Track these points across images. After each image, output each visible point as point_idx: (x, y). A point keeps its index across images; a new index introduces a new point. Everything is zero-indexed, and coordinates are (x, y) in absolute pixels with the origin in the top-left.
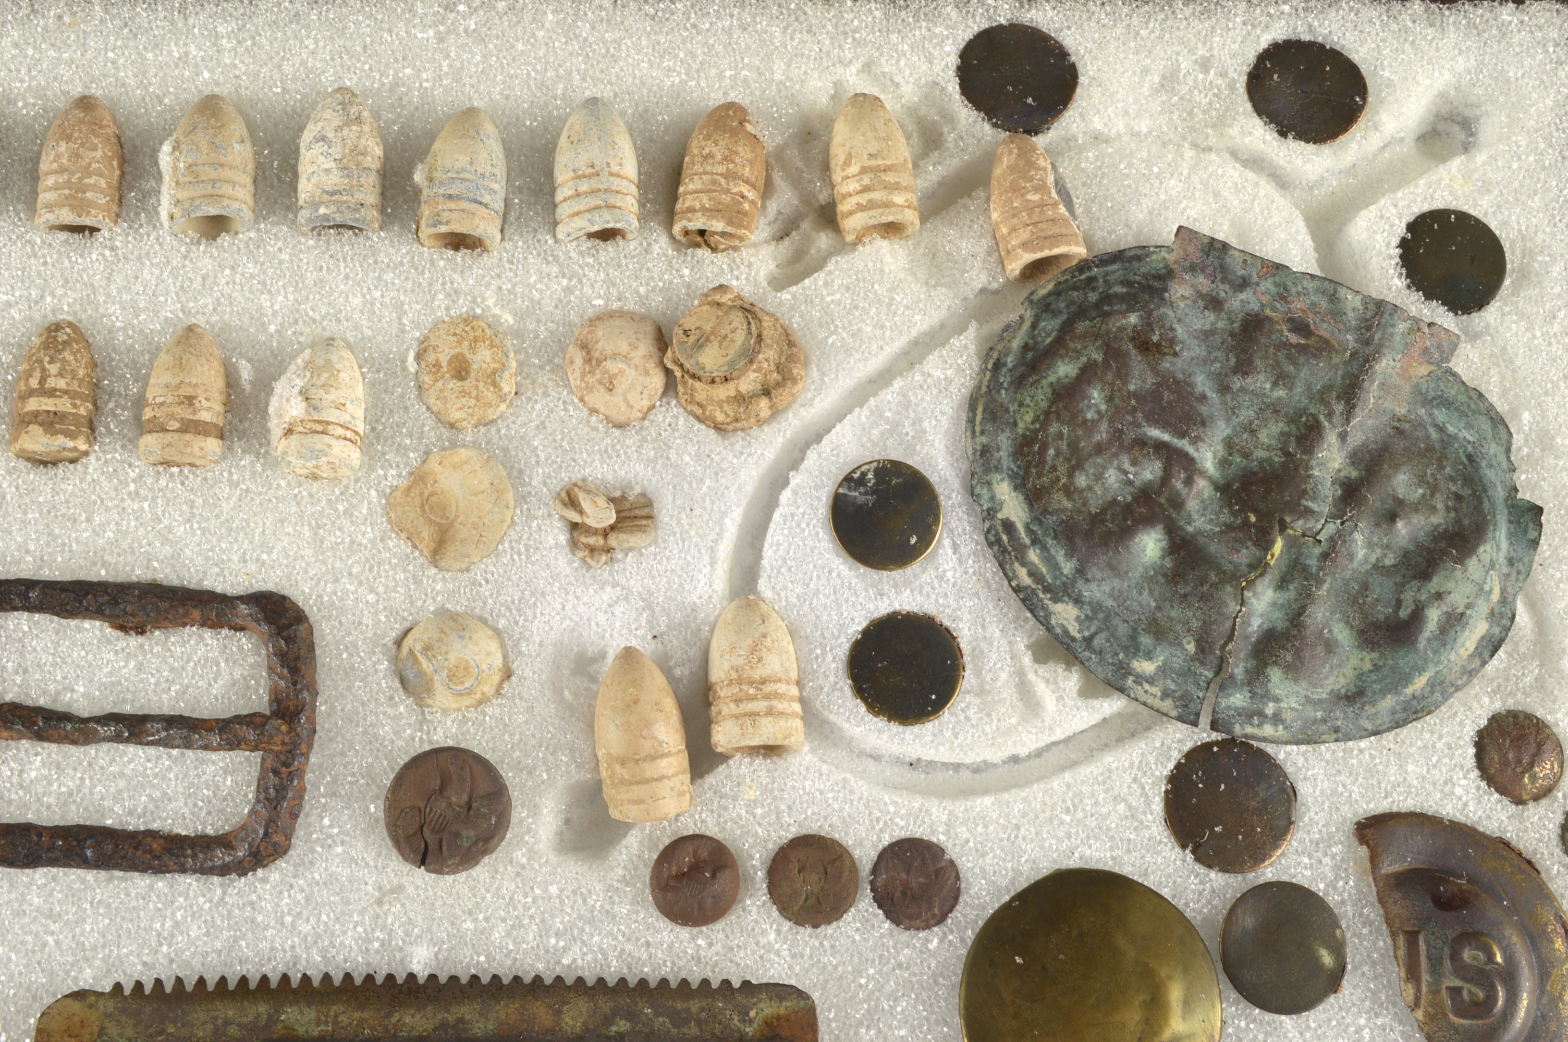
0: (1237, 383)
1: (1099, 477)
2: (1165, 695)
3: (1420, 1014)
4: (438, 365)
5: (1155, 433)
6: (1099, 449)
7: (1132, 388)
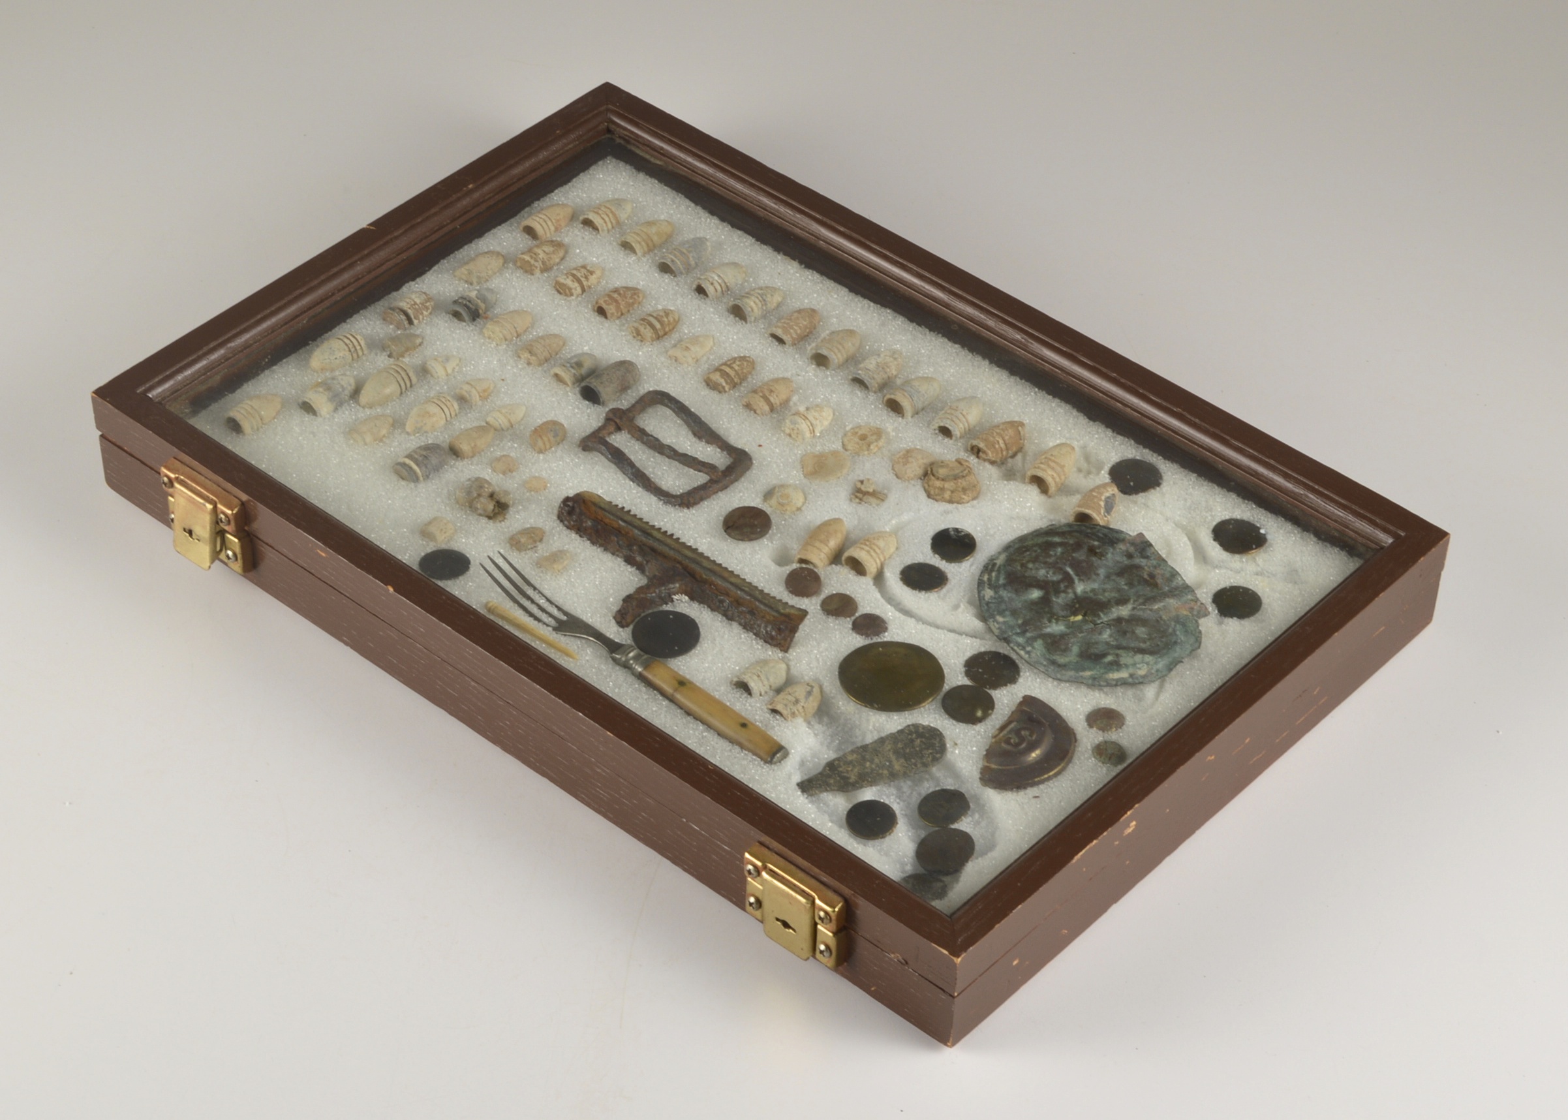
0: (1114, 577)
1: (1037, 569)
2: (999, 628)
3: (994, 740)
4: (857, 433)
5: (1069, 570)
6: (1045, 563)
7: (1074, 555)
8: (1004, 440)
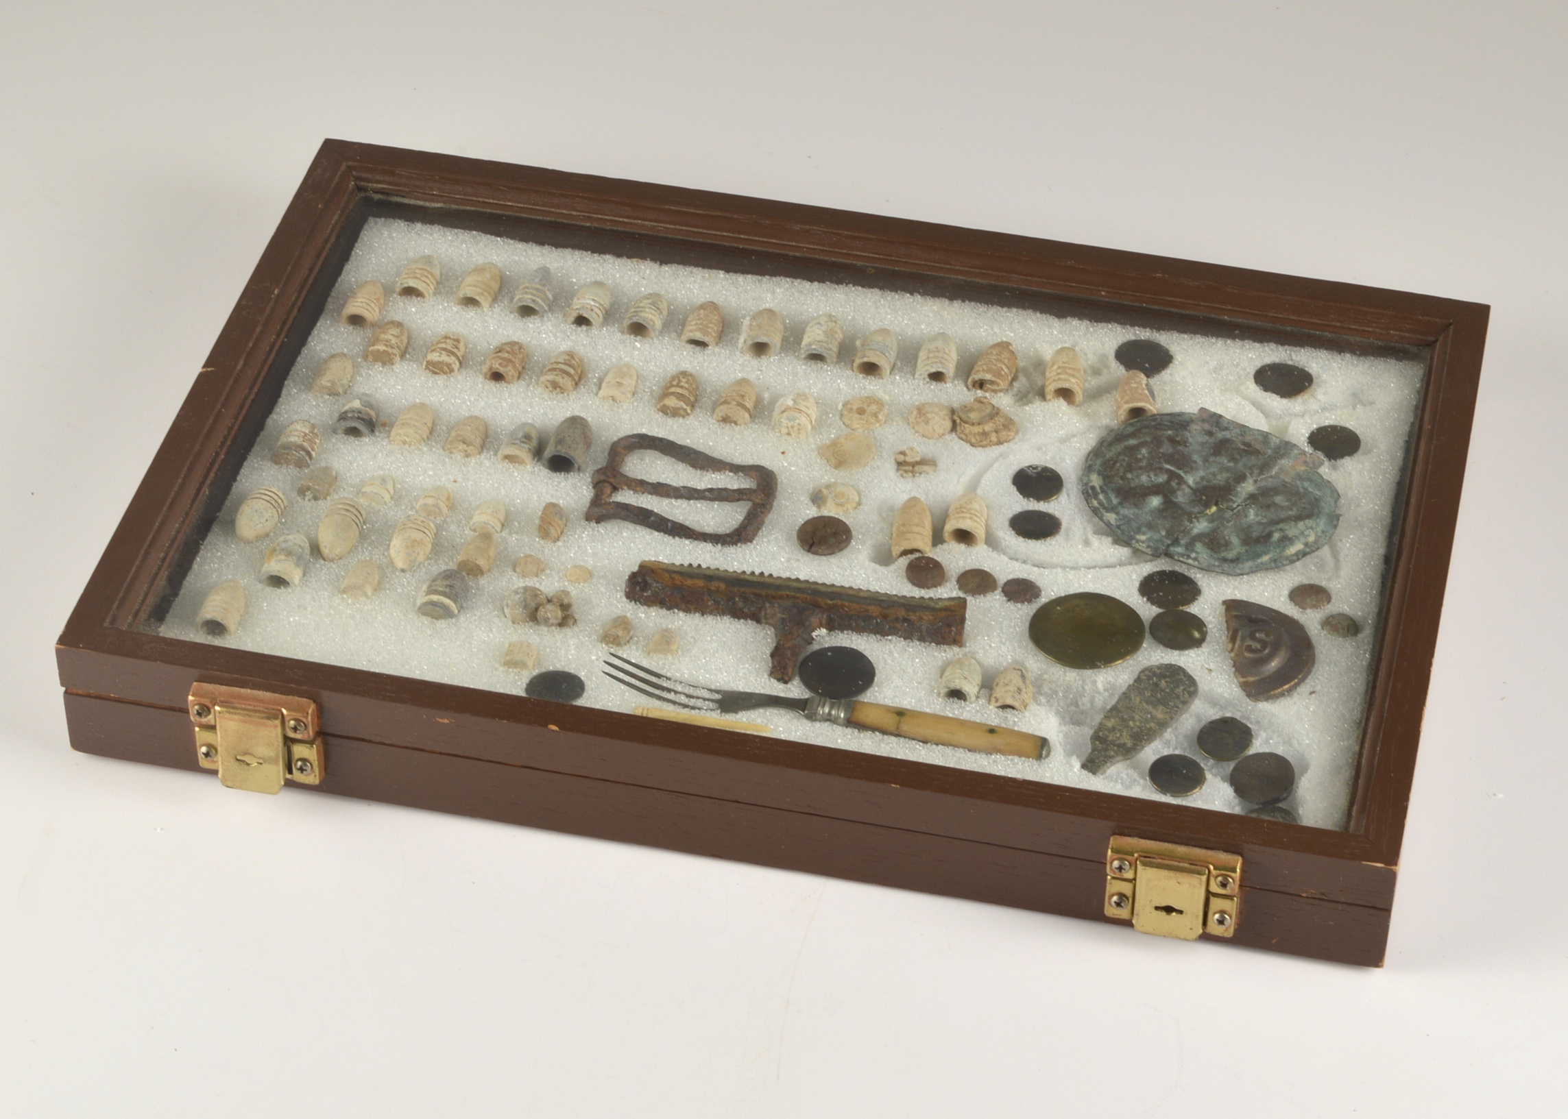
0: (1212, 459)
1: (1138, 477)
2: (1148, 547)
3: (1233, 654)
4: (851, 409)
5: (1168, 466)
6: (1141, 468)
7: (1161, 451)
8: (1005, 365)
